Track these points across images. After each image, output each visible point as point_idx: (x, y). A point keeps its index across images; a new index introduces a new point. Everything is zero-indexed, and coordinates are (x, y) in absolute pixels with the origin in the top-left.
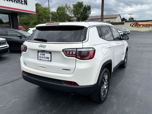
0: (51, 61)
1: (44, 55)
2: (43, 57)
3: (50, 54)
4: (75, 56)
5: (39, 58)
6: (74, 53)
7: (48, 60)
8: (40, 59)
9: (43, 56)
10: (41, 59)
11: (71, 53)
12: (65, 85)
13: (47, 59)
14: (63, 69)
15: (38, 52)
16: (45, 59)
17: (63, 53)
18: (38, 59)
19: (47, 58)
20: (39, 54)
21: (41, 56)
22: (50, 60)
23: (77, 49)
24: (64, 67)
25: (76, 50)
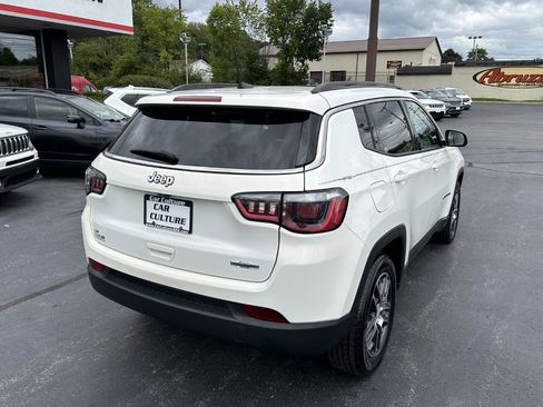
0: (190, 232)
1: (167, 209)
2: (164, 218)
3: (188, 208)
4: (276, 219)
5: (149, 220)
6: (273, 209)
7: (181, 229)
8: (154, 223)
9: (165, 213)
10: (157, 222)
11: (262, 208)
12: (240, 319)
13: (178, 226)
14: (234, 264)
15: (147, 197)
16: (168, 224)
17: (233, 207)
18: (145, 223)
19: (178, 220)
20: (150, 204)
21: (155, 212)
22: (187, 227)
23: (283, 193)
24: (235, 258)
25: (279, 198)
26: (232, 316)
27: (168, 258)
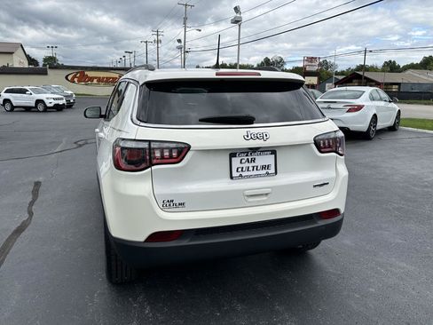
0: (276, 173)
1: (253, 160)
2: (251, 169)
3: (273, 156)
5: (235, 174)
7: (268, 173)
8: (241, 175)
9: (251, 165)
10: (244, 174)
12: (322, 223)
13: (264, 172)
14: (315, 186)
15: (233, 155)
16: (255, 172)
18: (232, 178)
19: (264, 167)
20: (236, 161)
21: (241, 166)
22: (272, 170)
25: (334, 135)
26: (316, 223)
27: (265, 198)
